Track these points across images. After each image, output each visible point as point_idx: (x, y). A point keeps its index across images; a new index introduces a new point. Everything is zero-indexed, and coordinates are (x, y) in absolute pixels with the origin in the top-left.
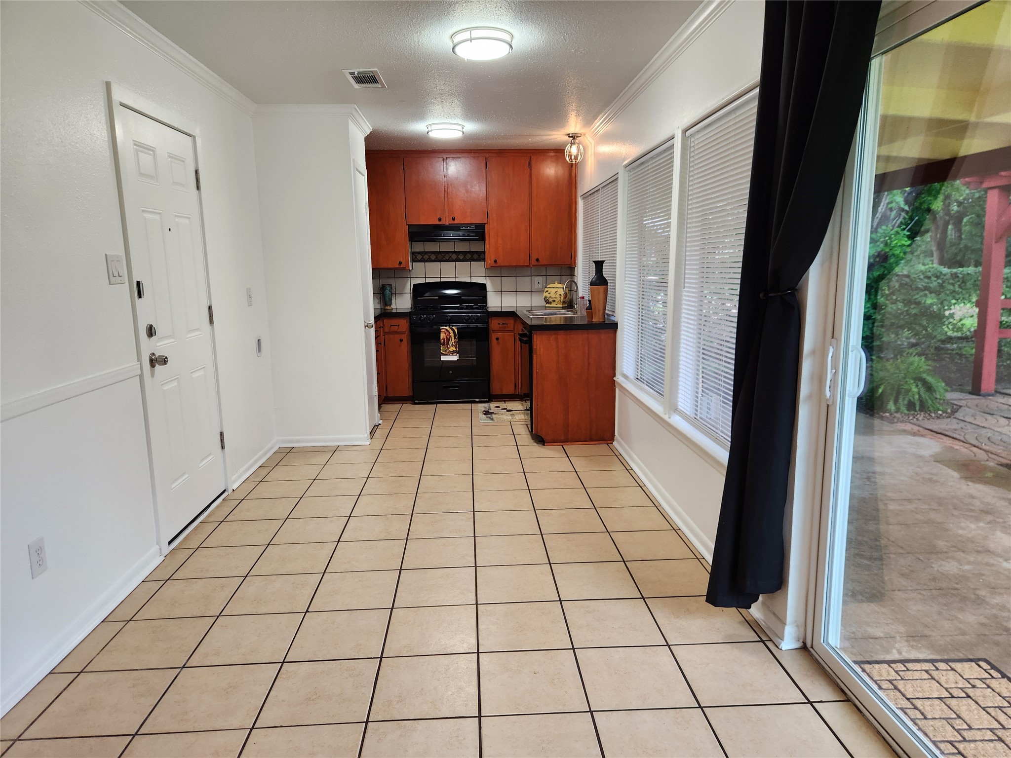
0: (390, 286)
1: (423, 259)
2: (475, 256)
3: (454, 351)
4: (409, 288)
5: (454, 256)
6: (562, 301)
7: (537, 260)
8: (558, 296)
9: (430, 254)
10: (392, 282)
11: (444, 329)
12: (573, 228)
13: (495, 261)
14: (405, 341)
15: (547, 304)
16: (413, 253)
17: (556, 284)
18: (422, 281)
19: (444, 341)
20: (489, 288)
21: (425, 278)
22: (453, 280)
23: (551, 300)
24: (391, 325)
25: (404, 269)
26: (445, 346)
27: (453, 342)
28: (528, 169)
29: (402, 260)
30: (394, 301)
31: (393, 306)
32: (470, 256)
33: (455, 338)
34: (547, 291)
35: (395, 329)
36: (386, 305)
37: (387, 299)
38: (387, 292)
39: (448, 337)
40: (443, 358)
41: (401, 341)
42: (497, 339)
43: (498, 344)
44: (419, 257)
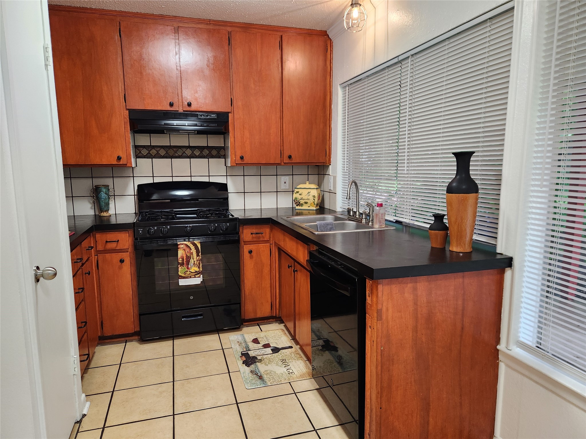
0: (107, 187)
1: (149, 155)
2: (214, 152)
3: (196, 272)
4: (131, 189)
5: (189, 152)
6: (316, 203)
7: (290, 157)
8: (311, 198)
9: (158, 149)
10: (109, 182)
11: (182, 244)
12: (328, 122)
13: (242, 158)
14: (127, 261)
15: (297, 206)
16: (136, 147)
17: (307, 184)
18: (149, 181)
19: (183, 260)
20: (230, 188)
21: (153, 177)
22: (188, 179)
23: (302, 202)
24: (107, 242)
25: (125, 166)
26: (185, 267)
27: (195, 260)
28: (279, 52)
29: (121, 155)
30: (112, 205)
31: (111, 212)
32: (208, 152)
33: (198, 255)
34: (298, 192)
35: (110, 246)
36: (101, 210)
37: (103, 204)
38: (103, 195)
39: (189, 255)
40: (182, 282)
41: (122, 261)
42: (250, 252)
43: (251, 257)
44: (145, 152)
